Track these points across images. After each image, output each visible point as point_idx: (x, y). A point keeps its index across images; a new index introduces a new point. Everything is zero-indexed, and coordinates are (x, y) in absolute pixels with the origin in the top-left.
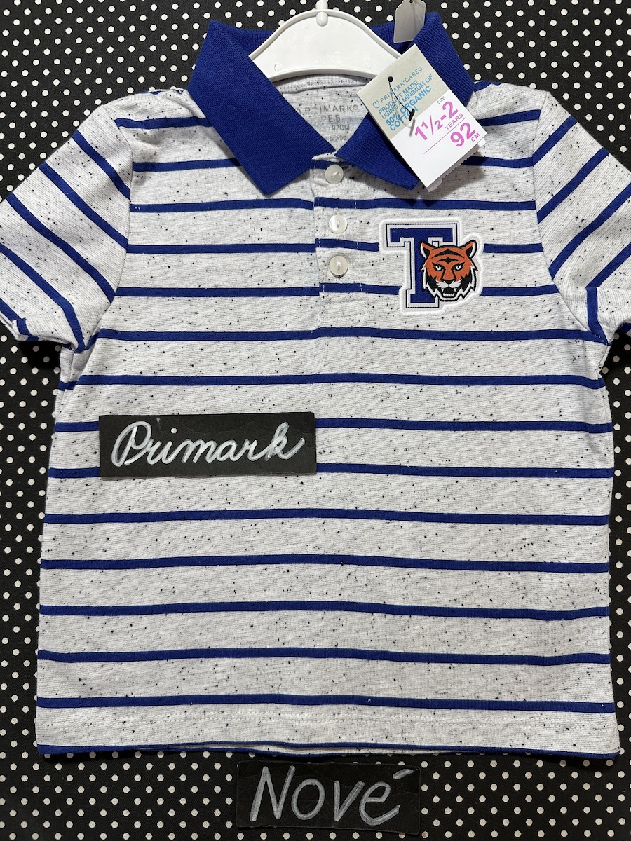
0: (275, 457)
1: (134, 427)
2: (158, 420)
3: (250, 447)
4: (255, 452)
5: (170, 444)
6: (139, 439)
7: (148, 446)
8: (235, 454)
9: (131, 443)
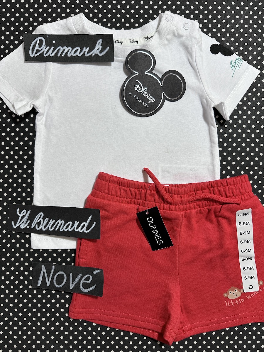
0: (96, 55)
1: (38, 39)
2: (48, 37)
3: (86, 50)
4: (88, 52)
5: (53, 48)
6: (40, 46)
7: (44, 48)
8: (80, 53)
9: (37, 47)
